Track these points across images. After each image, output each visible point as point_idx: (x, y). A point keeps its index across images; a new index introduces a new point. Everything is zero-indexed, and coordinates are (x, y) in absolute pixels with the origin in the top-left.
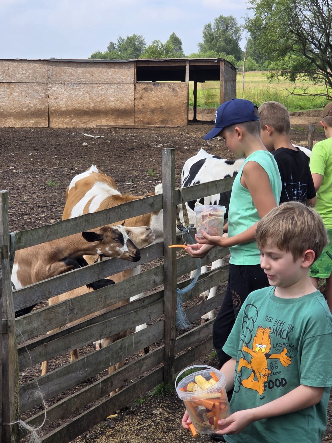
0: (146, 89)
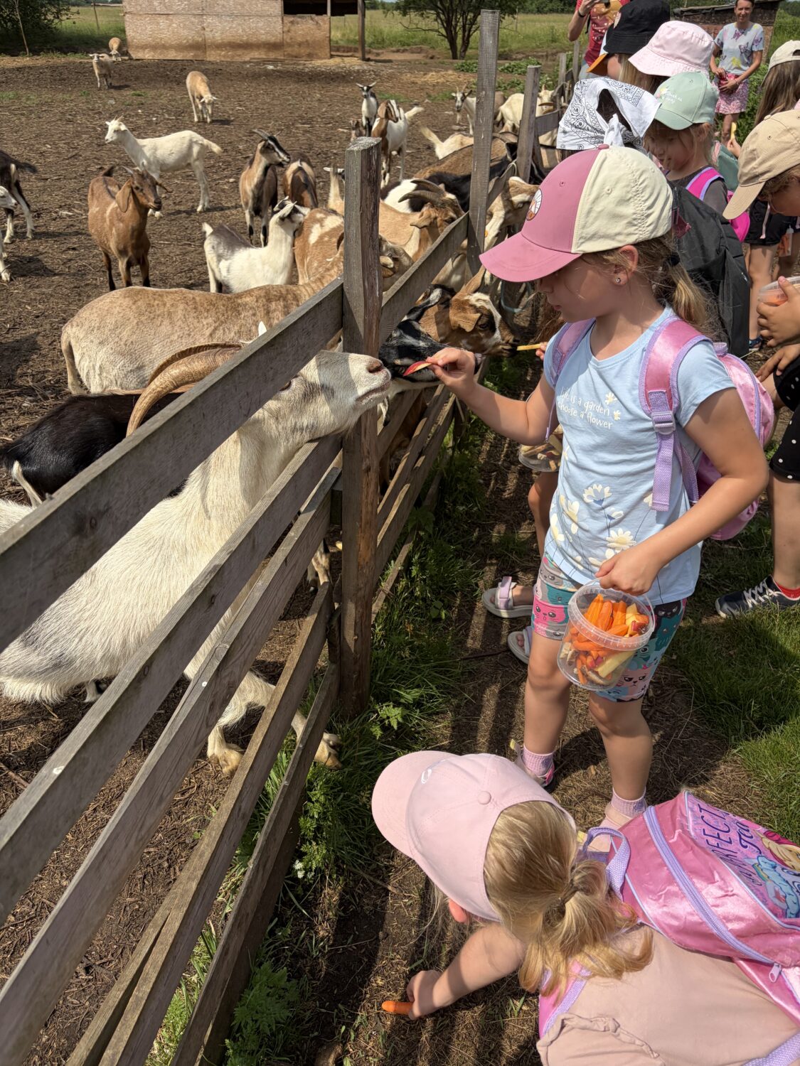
0: (292, 22)
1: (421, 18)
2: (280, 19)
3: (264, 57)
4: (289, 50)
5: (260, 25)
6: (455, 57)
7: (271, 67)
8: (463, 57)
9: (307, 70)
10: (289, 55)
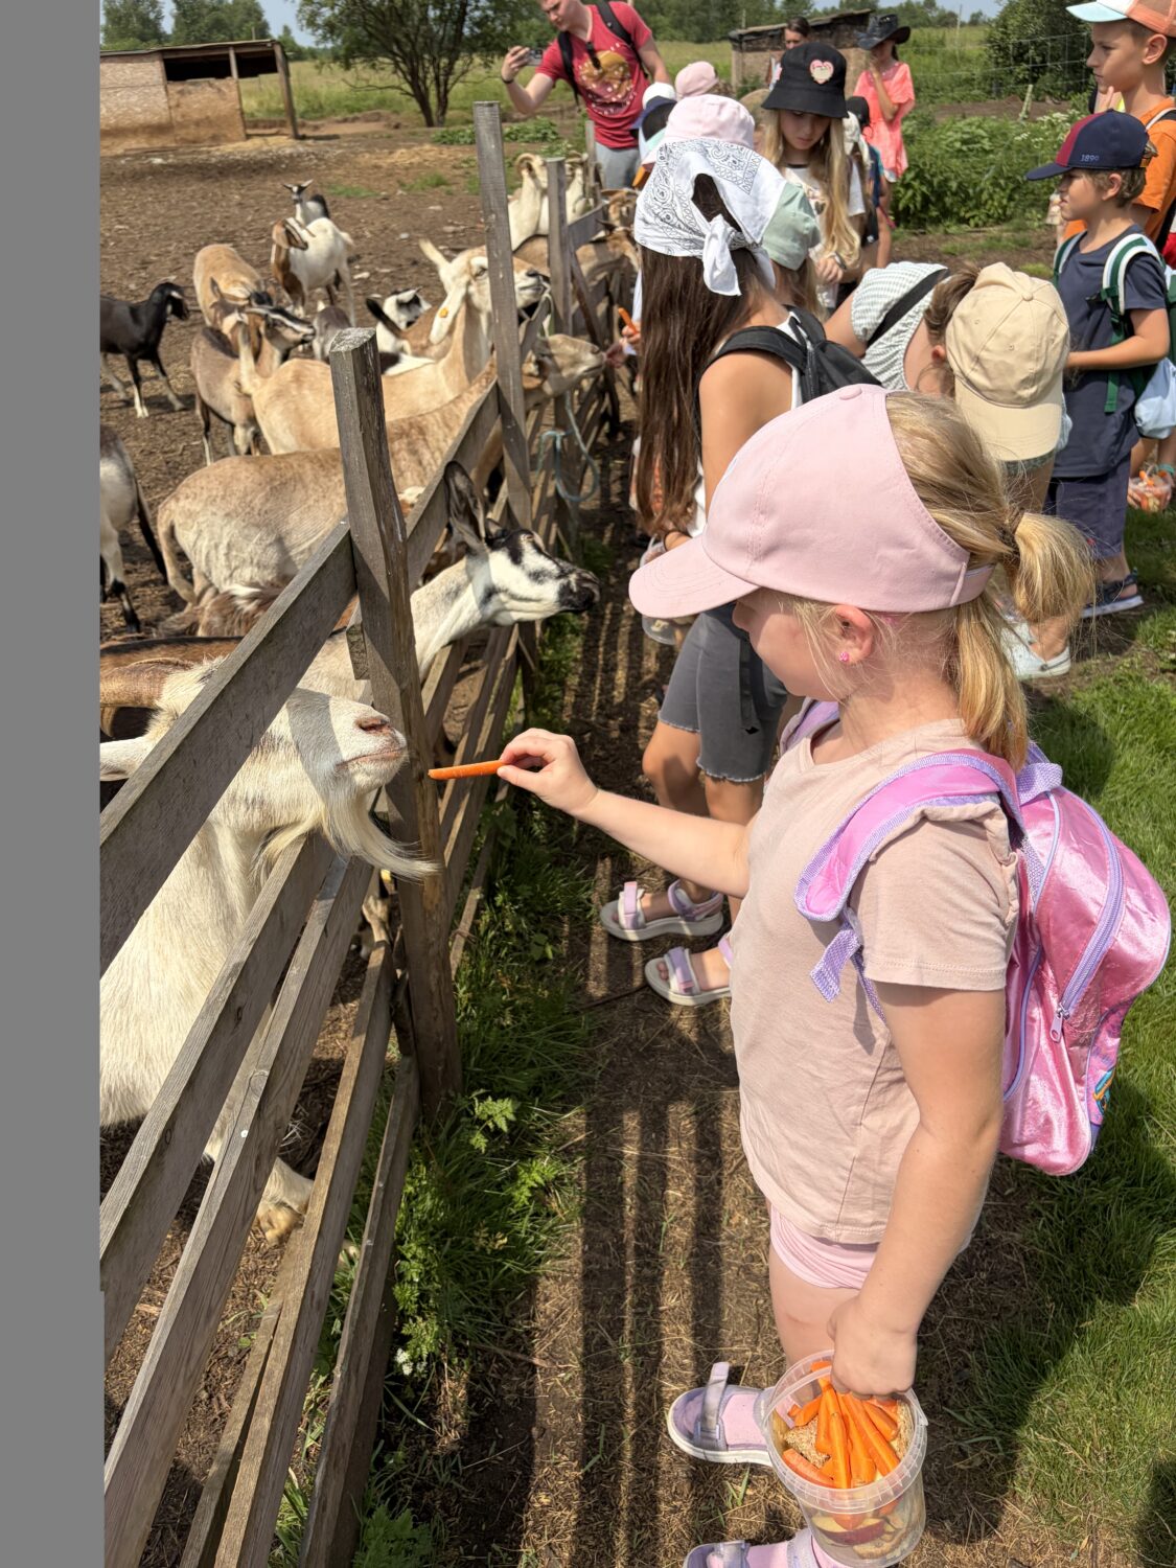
0: (181, 92)
1: (372, 72)
2: (162, 89)
3: (145, 145)
4: (182, 133)
5: (134, 99)
6: (430, 124)
7: (158, 161)
8: (441, 123)
9: (213, 160)
10: (184, 140)
